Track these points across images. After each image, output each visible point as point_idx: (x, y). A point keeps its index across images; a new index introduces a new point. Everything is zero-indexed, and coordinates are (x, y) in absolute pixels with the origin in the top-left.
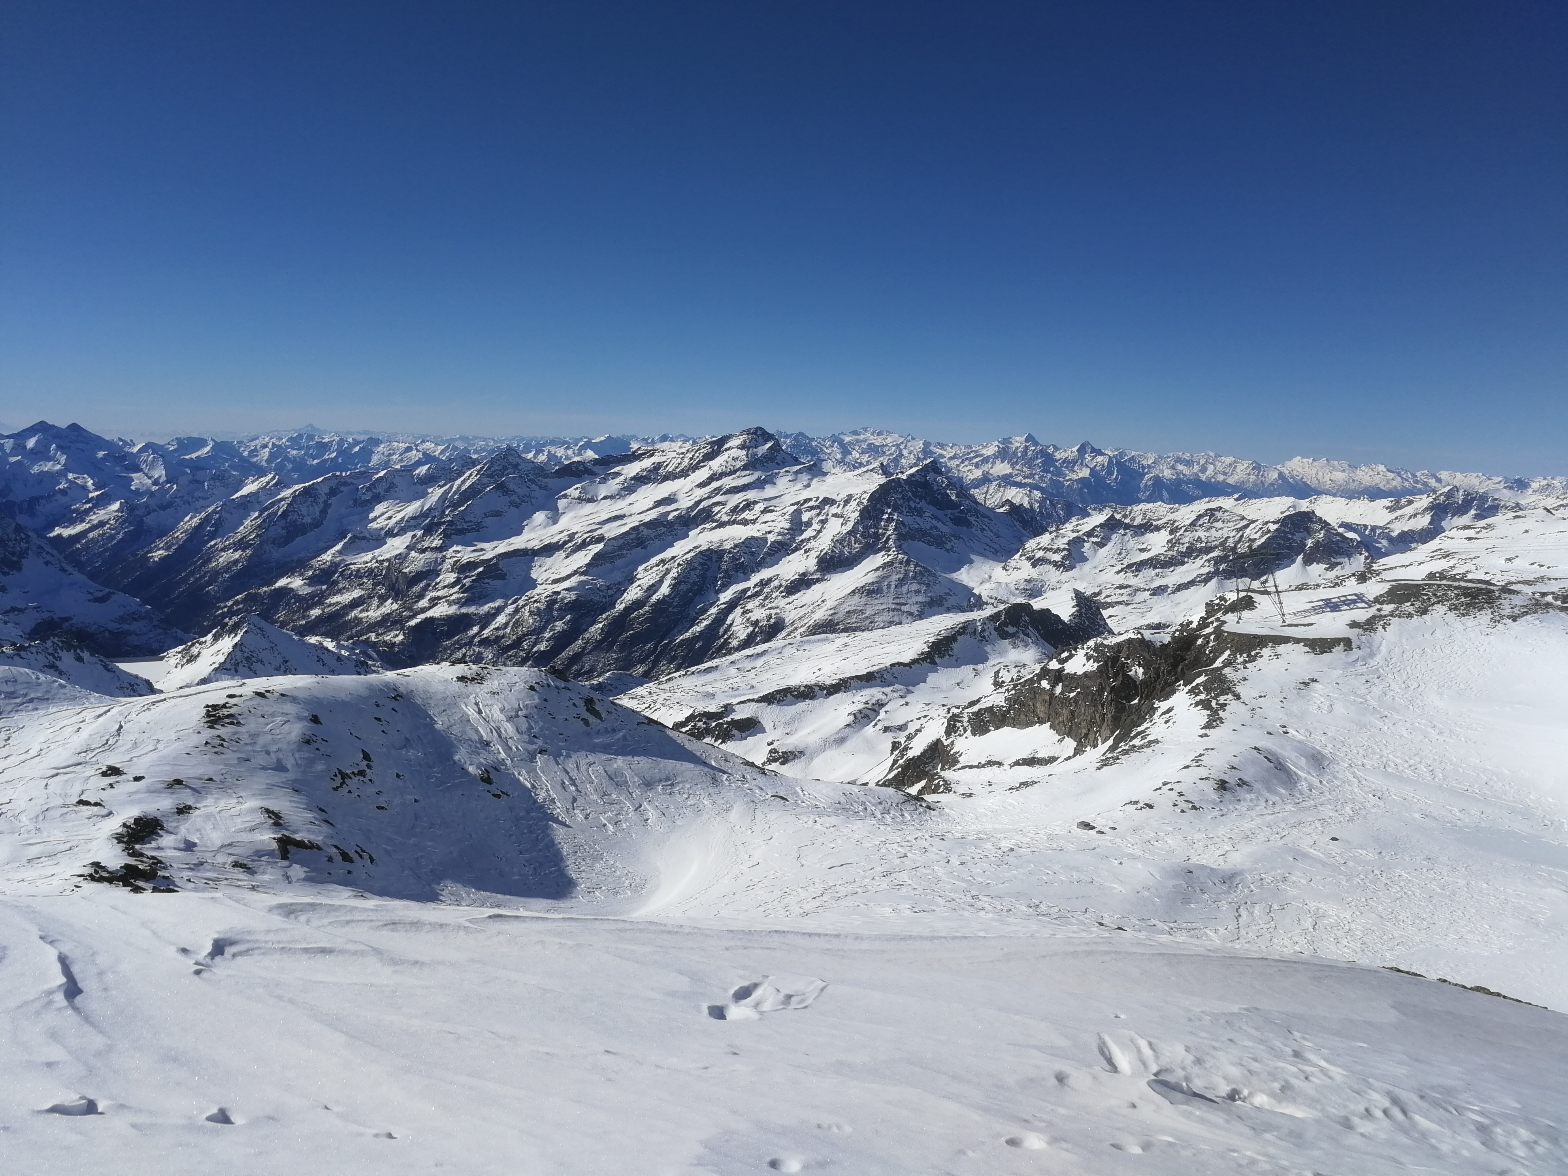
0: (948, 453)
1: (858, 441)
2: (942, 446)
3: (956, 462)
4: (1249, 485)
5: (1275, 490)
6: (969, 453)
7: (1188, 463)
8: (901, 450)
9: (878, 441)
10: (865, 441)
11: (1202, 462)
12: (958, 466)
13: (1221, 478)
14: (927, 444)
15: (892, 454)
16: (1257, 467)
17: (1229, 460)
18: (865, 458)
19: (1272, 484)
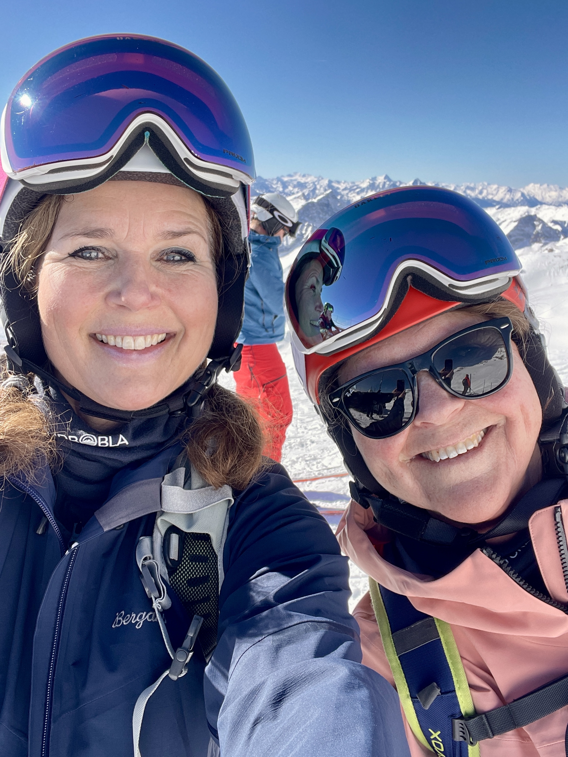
0: (342, 186)
1: (291, 180)
2: (339, 182)
3: (346, 192)
4: (505, 201)
5: (519, 203)
6: (353, 186)
7: (473, 189)
8: (315, 186)
9: (303, 180)
10: (296, 180)
11: (480, 188)
12: (347, 194)
13: (490, 197)
14: (330, 182)
15: (310, 188)
16: (510, 190)
17: (495, 186)
18: (296, 190)
19: (518, 200)
